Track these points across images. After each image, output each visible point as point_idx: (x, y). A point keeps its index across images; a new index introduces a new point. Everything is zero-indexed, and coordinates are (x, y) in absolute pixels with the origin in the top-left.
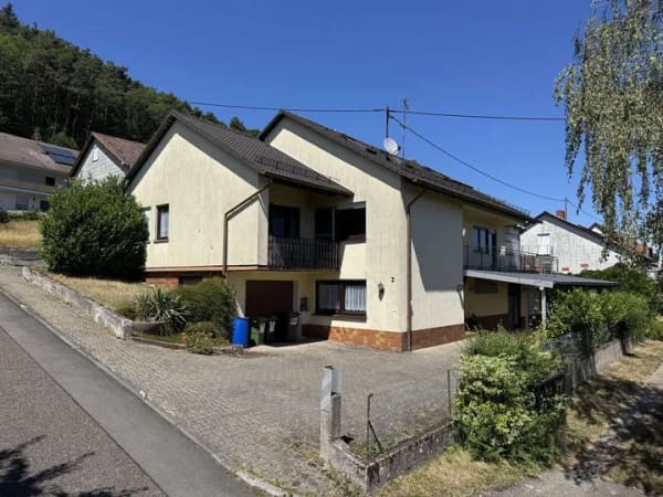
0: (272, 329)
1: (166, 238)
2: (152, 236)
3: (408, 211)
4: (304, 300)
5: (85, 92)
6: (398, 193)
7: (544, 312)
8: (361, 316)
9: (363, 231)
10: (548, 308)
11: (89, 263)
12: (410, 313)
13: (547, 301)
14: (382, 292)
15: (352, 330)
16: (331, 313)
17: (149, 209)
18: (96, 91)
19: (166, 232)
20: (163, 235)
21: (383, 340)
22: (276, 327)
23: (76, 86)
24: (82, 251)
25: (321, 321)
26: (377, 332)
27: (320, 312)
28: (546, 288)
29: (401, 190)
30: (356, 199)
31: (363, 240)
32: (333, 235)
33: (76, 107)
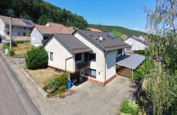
0: (76, 81)
1: (53, 60)
2: (49, 58)
3: (105, 57)
4: (82, 72)
5: (31, 4)
6: (103, 53)
7: (133, 74)
8: (95, 77)
9: (95, 59)
10: (133, 73)
11: (36, 67)
12: (105, 77)
13: (133, 72)
14: (99, 73)
15: (93, 80)
16: (88, 75)
17: (48, 52)
18: (33, 4)
19: (53, 58)
20: (52, 58)
21: (100, 83)
22: (77, 81)
23: (29, 3)
24: (34, 65)
25: (86, 76)
26: (98, 81)
27: (86, 74)
28: (133, 69)
29: (104, 52)
30: (93, 52)
31: (95, 61)
32: (89, 59)
33: (29, 7)
